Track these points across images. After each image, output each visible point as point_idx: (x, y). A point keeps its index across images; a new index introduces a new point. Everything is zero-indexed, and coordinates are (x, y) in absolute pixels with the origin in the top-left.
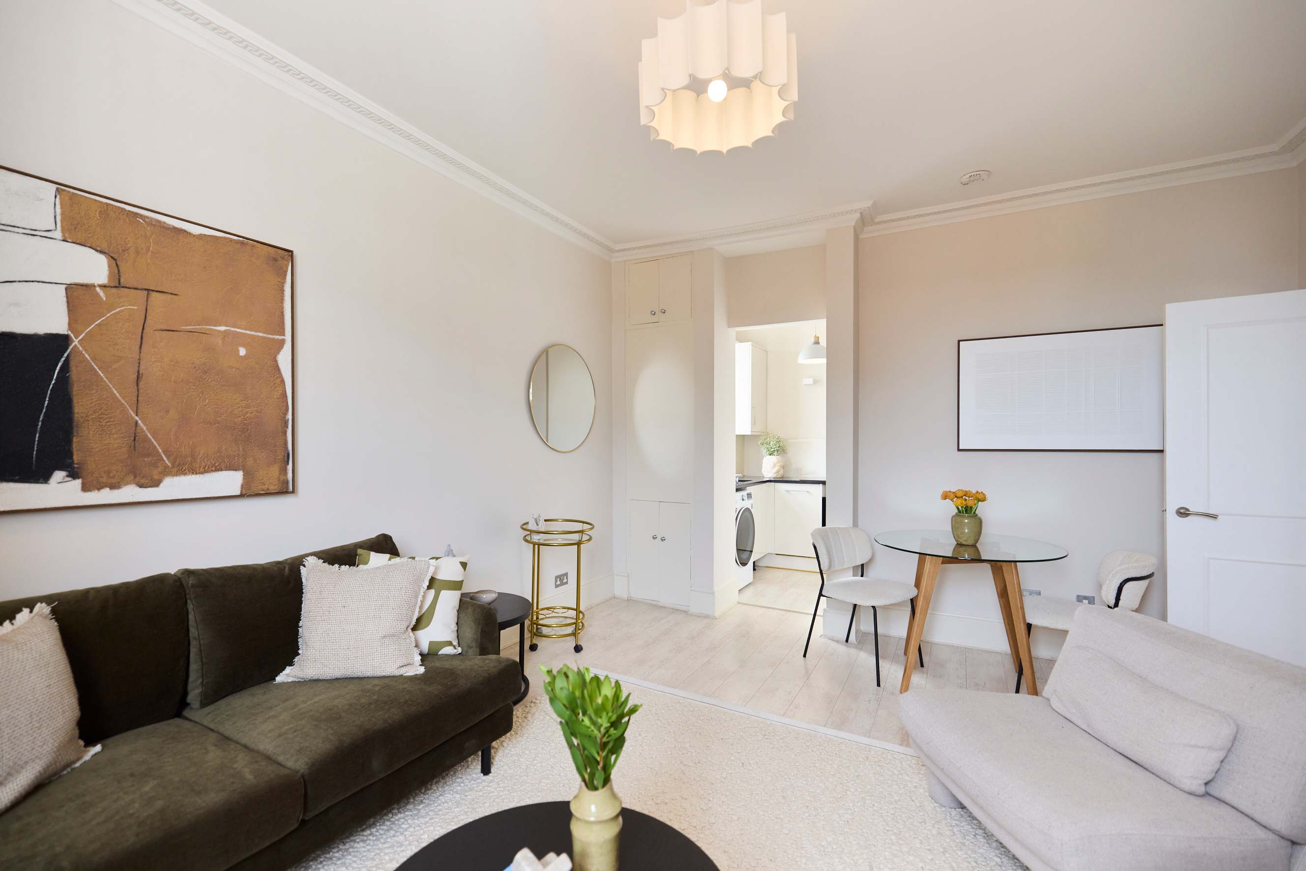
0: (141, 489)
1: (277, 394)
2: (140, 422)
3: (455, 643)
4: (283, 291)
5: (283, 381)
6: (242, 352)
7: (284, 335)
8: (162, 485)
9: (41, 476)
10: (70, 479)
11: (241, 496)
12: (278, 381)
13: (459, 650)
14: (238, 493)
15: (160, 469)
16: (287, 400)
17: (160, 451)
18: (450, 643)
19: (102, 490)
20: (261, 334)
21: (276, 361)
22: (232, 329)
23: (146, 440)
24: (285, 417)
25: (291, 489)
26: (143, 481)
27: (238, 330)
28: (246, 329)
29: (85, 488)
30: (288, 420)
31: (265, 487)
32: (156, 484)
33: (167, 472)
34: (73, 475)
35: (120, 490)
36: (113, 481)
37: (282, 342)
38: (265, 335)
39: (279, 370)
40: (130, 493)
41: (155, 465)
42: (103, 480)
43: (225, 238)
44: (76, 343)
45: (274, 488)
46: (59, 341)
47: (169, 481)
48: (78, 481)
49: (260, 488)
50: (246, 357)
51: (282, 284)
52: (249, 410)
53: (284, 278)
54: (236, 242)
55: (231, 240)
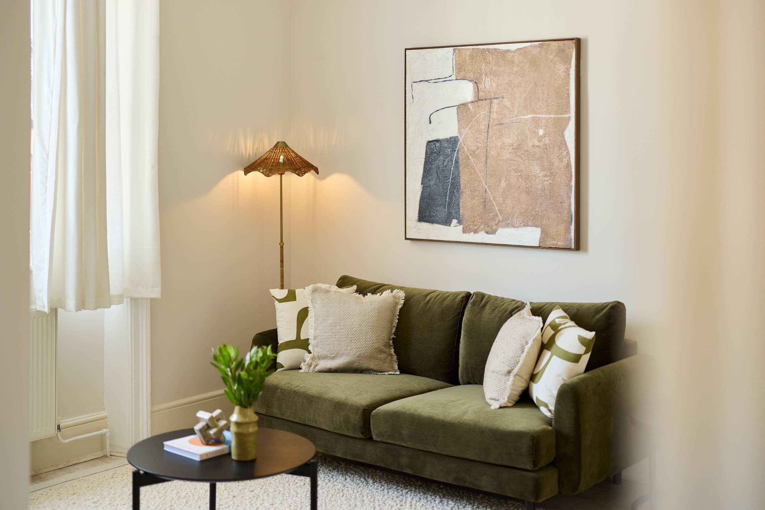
0: (487, 235)
1: (563, 165)
2: (487, 189)
4: (570, 75)
5: (568, 153)
6: (541, 132)
7: (569, 112)
8: (497, 233)
9: (447, 222)
10: (458, 224)
11: (539, 247)
12: (564, 153)
14: (537, 245)
15: (496, 222)
16: (571, 169)
17: (497, 209)
19: (471, 233)
20: (553, 115)
21: (563, 136)
22: (535, 116)
23: (490, 201)
24: (569, 184)
25: (573, 246)
26: (488, 229)
27: (538, 116)
28: (543, 114)
29: (464, 232)
30: (572, 186)
31: (555, 242)
32: (494, 232)
33: (498, 225)
34: (460, 222)
35: (478, 234)
36: (476, 228)
37: (569, 119)
38: (556, 116)
39: (566, 143)
40: (481, 237)
41: (494, 219)
42: (471, 227)
43: (531, 46)
44: (461, 141)
45: (560, 244)
46: (453, 141)
47: (500, 231)
48: (461, 226)
49: (550, 243)
50: (544, 136)
51: (568, 70)
52: (546, 179)
53: (570, 64)
54: (538, 46)
55: (534, 46)
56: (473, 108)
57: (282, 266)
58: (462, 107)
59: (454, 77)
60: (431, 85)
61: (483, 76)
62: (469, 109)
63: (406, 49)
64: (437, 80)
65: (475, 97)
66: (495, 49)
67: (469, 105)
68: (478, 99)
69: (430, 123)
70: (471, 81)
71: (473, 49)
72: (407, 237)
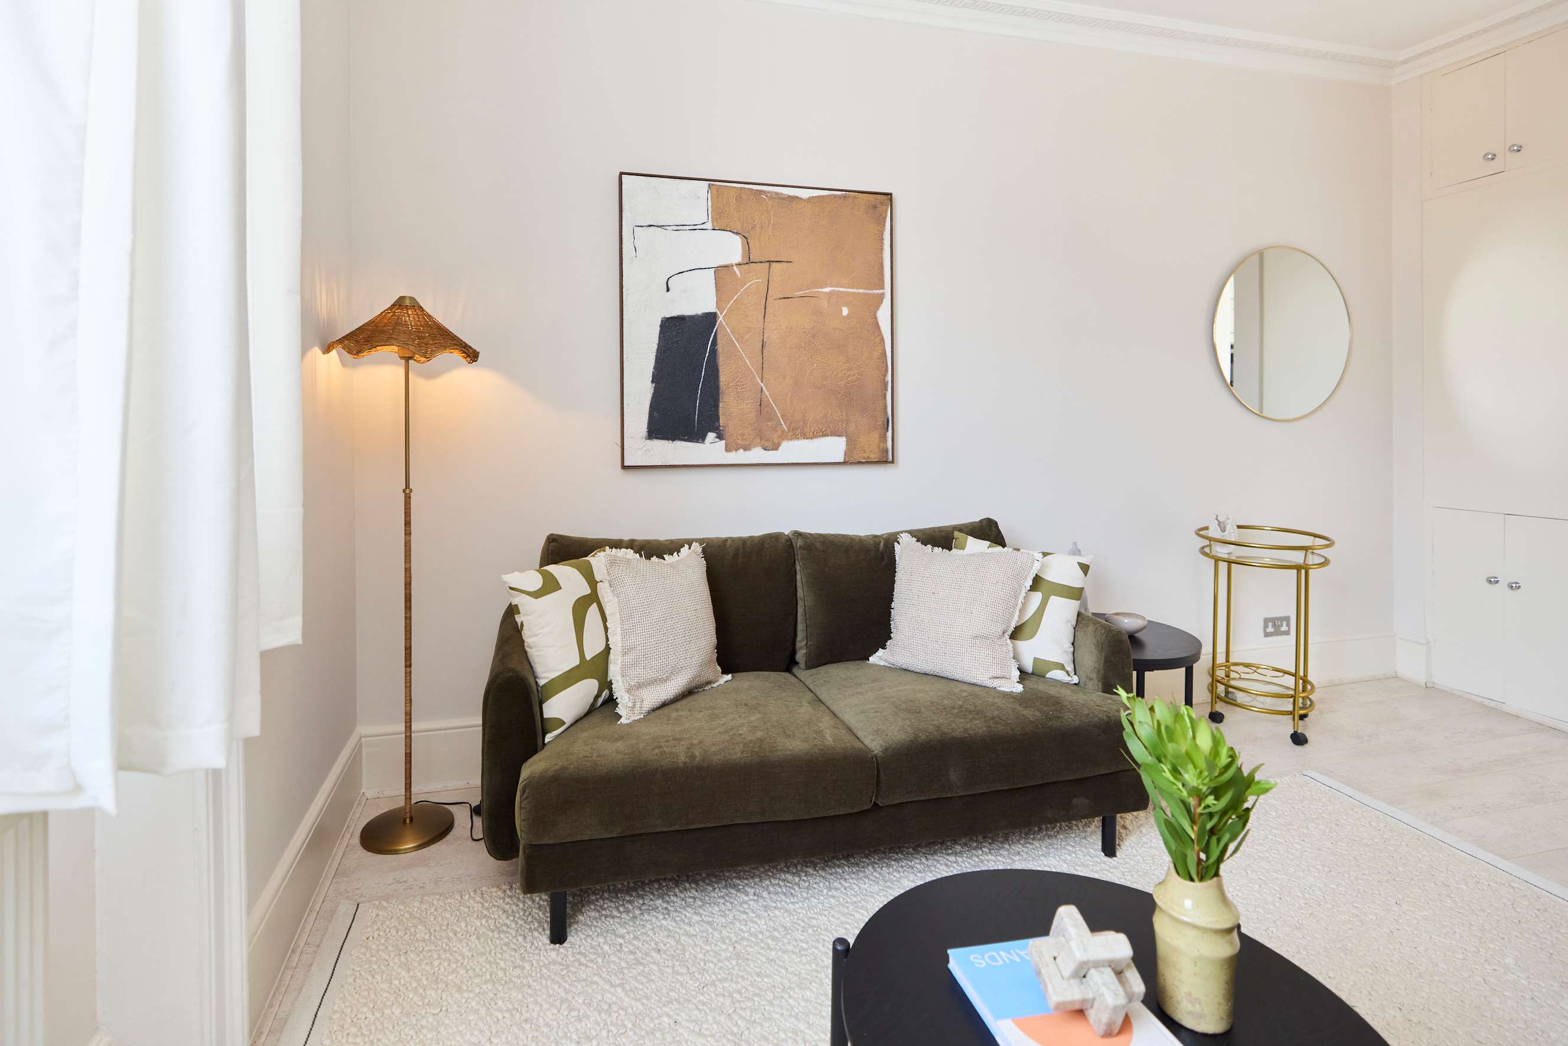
0: (765, 452)
1: (877, 354)
2: (764, 388)
3: (1070, 668)
4: (883, 239)
5: (882, 340)
6: (845, 311)
7: (883, 287)
8: (780, 448)
9: (698, 437)
10: (718, 440)
11: (845, 463)
12: (878, 340)
13: (1076, 680)
14: (842, 460)
15: (779, 433)
16: (886, 360)
17: (779, 415)
18: (1062, 667)
19: (739, 452)
20: (861, 291)
21: (876, 318)
22: (836, 289)
23: (769, 405)
24: (884, 379)
25: (890, 458)
26: (766, 444)
27: (842, 289)
28: (848, 288)
29: (728, 449)
30: (888, 382)
31: (866, 455)
32: (776, 447)
33: (784, 437)
34: (720, 437)
35: (751, 452)
36: (747, 443)
37: (882, 296)
38: (866, 291)
39: (879, 327)
40: (758, 455)
41: (775, 429)
42: (739, 442)
43: (830, 196)
44: (721, 319)
45: (874, 457)
46: (710, 319)
47: (785, 445)
48: (723, 442)
49: (859, 456)
50: (849, 316)
51: (881, 233)
52: (851, 373)
53: (884, 225)
54: (839, 197)
55: (835, 196)
56: (741, 273)
57: (408, 533)
58: (722, 272)
59: (709, 226)
60: (669, 233)
61: (758, 230)
62: (735, 274)
63: (622, 174)
64: (679, 227)
65: (743, 259)
66: (777, 194)
67: (735, 268)
68: (748, 261)
69: (668, 290)
70: (737, 233)
71: (741, 188)
72: (626, 464)
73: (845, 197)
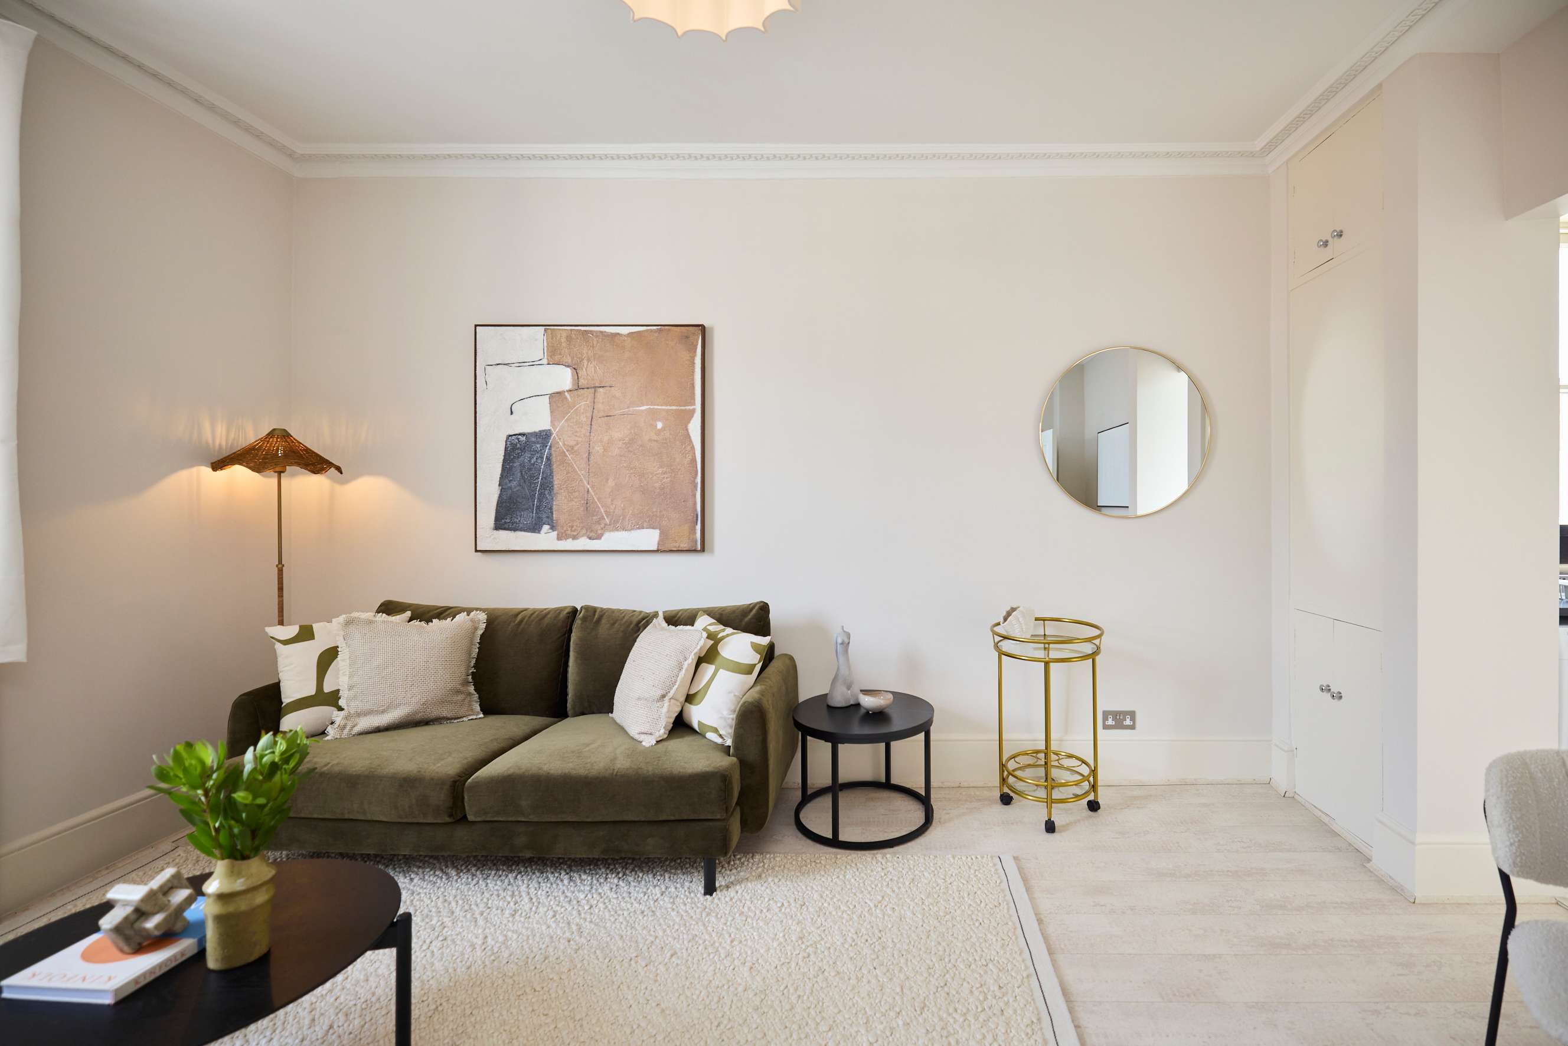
0: (590, 540)
1: (687, 461)
2: (590, 489)
4: (694, 363)
5: (693, 448)
6: (660, 425)
7: (694, 404)
8: (604, 538)
9: (535, 528)
10: (551, 531)
11: (657, 551)
12: (689, 448)
14: (655, 548)
15: (602, 526)
16: (696, 465)
17: (602, 511)
19: (568, 540)
20: (674, 408)
21: (687, 430)
22: (652, 407)
23: (594, 502)
24: (694, 481)
25: (699, 547)
26: (591, 534)
27: (656, 407)
28: (662, 405)
29: (559, 538)
30: (697, 483)
31: (677, 545)
32: (599, 537)
33: (605, 529)
34: (553, 528)
35: (578, 541)
36: (575, 534)
37: (694, 411)
38: (677, 408)
39: (690, 437)
40: (583, 543)
41: (598, 522)
42: (569, 532)
43: (647, 330)
44: (554, 435)
45: (684, 546)
46: (546, 435)
47: (607, 535)
48: (555, 533)
49: (673, 546)
50: (663, 429)
51: (693, 358)
52: (666, 476)
53: (695, 352)
54: (655, 331)
55: (651, 331)
56: (571, 397)
57: (281, 594)
58: (556, 397)
59: (545, 361)
60: (514, 369)
61: (585, 362)
62: (566, 398)
63: (476, 326)
64: (521, 364)
65: (573, 385)
66: (601, 332)
67: (566, 393)
68: (577, 387)
69: (512, 413)
70: (568, 366)
71: (571, 330)
72: (478, 549)
73: (660, 330)
